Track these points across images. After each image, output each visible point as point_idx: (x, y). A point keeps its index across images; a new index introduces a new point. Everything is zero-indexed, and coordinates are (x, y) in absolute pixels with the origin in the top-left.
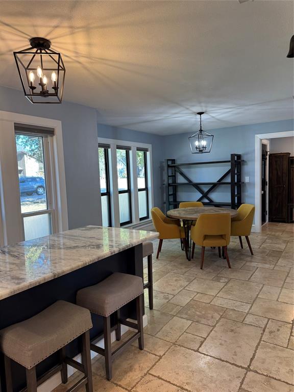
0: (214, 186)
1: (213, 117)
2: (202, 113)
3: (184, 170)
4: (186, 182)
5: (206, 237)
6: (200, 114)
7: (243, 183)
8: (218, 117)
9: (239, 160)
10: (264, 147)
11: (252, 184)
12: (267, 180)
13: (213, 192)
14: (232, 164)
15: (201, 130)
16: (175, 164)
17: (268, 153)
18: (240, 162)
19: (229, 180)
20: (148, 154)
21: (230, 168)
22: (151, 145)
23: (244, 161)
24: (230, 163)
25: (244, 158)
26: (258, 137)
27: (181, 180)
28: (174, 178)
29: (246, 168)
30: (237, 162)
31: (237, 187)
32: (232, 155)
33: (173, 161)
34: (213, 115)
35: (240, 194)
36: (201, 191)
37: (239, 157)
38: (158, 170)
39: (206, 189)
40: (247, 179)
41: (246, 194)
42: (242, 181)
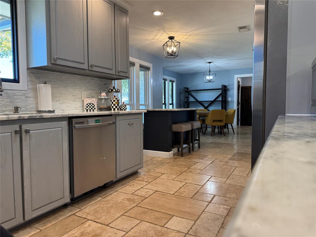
0: (212, 103)
1: (215, 65)
2: (211, 63)
3: (194, 94)
4: (195, 100)
5: (214, 121)
6: (210, 63)
7: (228, 101)
8: (217, 65)
9: (226, 88)
10: (239, 82)
11: (233, 102)
12: (240, 102)
13: (210, 106)
14: (222, 90)
15: (210, 71)
16: (188, 90)
17: (241, 86)
18: (226, 89)
19: (220, 99)
20: (174, 84)
21: (221, 92)
22: (176, 79)
23: (228, 89)
24: (221, 90)
25: (228, 87)
26: (236, 76)
27: (192, 99)
28: (187, 98)
29: (229, 93)
30: (225, 90)
31: (225, 103)
32: (222, 85)
33: (187, 88)
34: (215, 64)
35: (226, 107)
36: (204, 106)
37: (225, 86)
38: (179, 94)
39: (206, 105)
40: (230, 99)
41: (229, 107)
42: (227, 100)
